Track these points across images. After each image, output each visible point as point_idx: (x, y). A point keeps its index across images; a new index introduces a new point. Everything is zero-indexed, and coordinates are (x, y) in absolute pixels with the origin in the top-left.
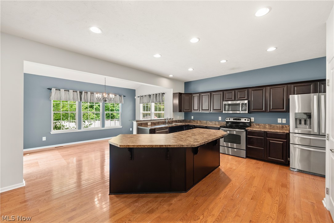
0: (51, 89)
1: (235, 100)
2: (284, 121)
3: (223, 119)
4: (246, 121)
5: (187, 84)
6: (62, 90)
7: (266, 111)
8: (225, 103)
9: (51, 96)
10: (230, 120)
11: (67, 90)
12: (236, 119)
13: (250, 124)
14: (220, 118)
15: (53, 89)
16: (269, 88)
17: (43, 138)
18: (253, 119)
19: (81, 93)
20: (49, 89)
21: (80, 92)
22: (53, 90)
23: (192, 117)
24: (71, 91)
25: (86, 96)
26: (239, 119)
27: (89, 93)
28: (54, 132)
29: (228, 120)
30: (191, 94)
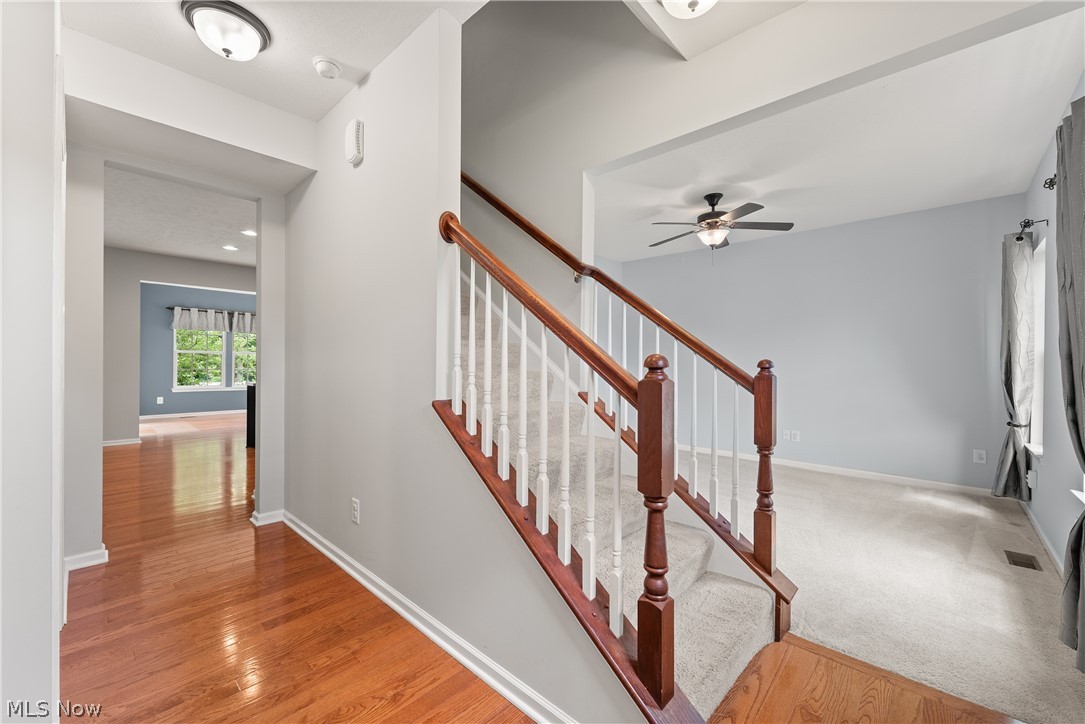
0: (172, 309)
6: (194, 311)
9: (172, 321)
11: (203, 310)
15: (176, 308)
17: (158, 398)
19: (231, 315)
20: (169, 308)
21: (229, 314)
22: (178, 310)
24: (211, 312)
25: (241, 321)
27: (248, 316)
28: (177, 388)
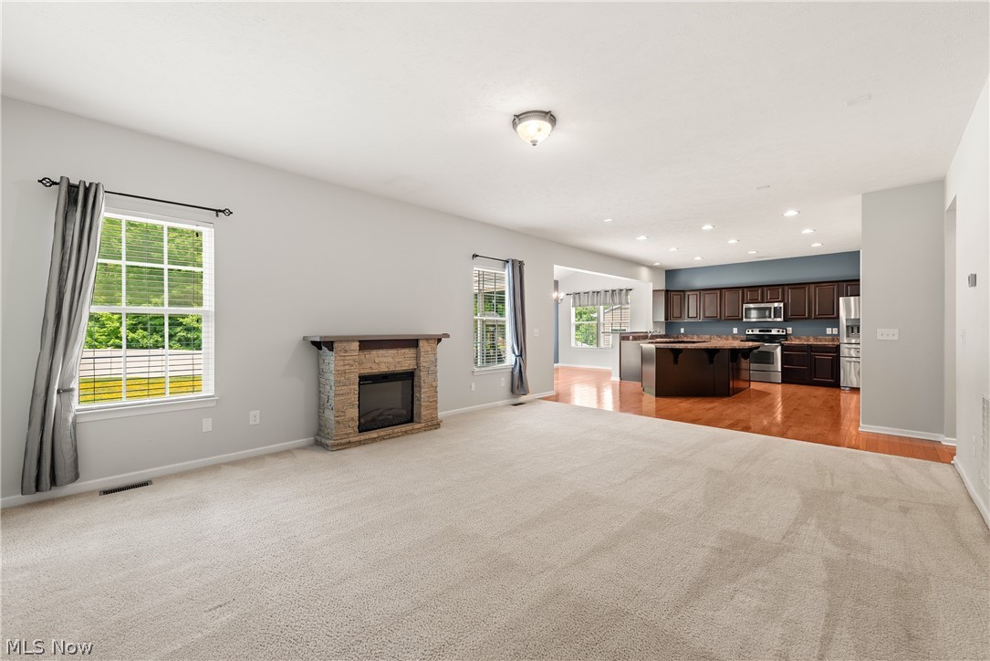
1: (762, 302)
2: (835, 331)
3: (741, 332)
4: (780, 333)
5: (670, 274)
7: (809, 318)
8: (745, 306)
10: (754, 333)
12: (763, 331)
13: (786, 337)
14: (735, 331)
16: (813, 286)
18: (790, 330)
23: (682, 330)
26: (768, 331)
29: (750, 333)
30: (684, 291)
